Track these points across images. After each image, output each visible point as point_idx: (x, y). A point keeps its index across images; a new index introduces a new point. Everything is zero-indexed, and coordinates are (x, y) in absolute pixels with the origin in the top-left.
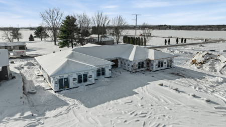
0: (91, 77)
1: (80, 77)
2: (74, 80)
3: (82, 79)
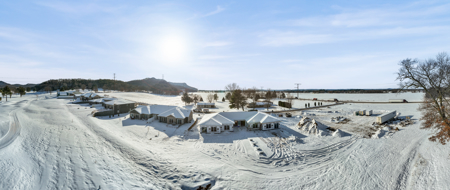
1: (212, 128)
2: (209, 129)
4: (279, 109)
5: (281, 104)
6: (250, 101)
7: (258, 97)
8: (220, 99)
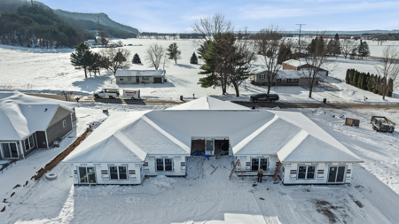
0: (133, 172)
1: (113, 169)
2: (104, 172)
3: (119, 173)
4: (348, 94)
5: (355, 79)
6: (260, 64)
7: (286, 54)
8: (185, 58)
